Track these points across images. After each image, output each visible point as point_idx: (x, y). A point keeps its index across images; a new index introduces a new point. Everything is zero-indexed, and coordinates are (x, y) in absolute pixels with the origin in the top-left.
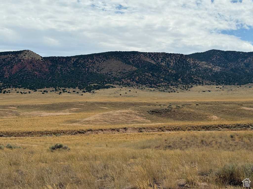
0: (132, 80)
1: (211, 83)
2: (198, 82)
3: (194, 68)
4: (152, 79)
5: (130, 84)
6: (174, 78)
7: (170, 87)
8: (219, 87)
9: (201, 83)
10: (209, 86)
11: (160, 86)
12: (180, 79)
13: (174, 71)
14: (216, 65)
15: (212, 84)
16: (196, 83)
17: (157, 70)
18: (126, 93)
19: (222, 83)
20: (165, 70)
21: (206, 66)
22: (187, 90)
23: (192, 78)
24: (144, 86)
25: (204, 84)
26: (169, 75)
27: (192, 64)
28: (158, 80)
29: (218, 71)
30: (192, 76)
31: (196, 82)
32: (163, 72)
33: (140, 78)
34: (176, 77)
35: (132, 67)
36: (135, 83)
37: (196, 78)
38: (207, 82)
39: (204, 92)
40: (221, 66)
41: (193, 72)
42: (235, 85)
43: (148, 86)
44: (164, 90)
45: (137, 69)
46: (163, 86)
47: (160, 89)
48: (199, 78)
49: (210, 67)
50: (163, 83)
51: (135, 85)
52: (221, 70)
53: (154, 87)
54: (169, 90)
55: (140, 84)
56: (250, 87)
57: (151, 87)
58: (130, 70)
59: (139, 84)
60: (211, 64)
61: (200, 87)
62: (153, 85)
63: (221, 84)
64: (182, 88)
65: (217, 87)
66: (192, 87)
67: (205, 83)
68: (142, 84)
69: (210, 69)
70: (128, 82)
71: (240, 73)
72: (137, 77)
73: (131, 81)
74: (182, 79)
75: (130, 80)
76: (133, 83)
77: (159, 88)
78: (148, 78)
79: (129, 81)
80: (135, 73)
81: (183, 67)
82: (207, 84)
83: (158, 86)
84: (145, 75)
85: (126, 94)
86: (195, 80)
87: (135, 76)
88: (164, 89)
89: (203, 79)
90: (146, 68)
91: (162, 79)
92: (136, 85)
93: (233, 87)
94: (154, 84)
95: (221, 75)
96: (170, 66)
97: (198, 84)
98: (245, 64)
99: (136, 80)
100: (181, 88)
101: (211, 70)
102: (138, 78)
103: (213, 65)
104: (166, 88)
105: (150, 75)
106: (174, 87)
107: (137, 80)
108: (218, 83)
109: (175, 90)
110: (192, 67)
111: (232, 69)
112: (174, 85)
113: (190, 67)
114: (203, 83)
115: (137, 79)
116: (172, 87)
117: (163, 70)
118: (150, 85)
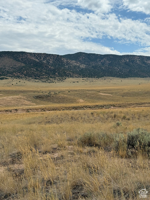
0: (21, 73)
1: (79, 76)
2: (70, 75)
3: (67, 65)
4: (37, 73)
5: (20, 76)
6: (53, 72)
7: (50, 79)
8: (84, 79)
9: (71, 76)
10: (77, 78)
11: (42, 78)
12: (57, 73)
13: (53, 67)
14: (82, 64)
15: (79, 77)
16: (68, 76)
17: (40, 66)
18: (17, 83)
19: (86, 76)
20: (46, 67)
21: (75, 64)
22: (62, 81)
23: (65, 73)
24: (30, 78)
25: (74, 77)
26: (49, 70)
27: (65, 63)
28: (41, 73)
29: (84, 68)
30: (66, 71)
31: (69, 75)
32: (45, 67)
33: (27, 72)
34: (54, 72)
35: (21, 64)
36: (23, 76)
37: (68, 73)
38: (76, 76)
39: (74, 83)
40: (86, 64)
41: (66, 68)
42: (95, 78)
43: (33, 78)
44: (45, 81)
45: (25, 65)
46: (45, 78)
47: (42, 80)
48: (70, 72)
49: (78, 65)
50: (45, 76)
51: (23, 77)
52: (85, 67)
53: (38, 79)
54: (49, 81)
55: (28, 77)
56: (105, 79)
57: (36, 79)
58: (19, 66)
59: (27, 76)
60: (79, 63)
61: (71, 79)
62: (37, 77)
63: (86, 77)
64: (59, 80)
65: (83, 79)
66: (65, 79)
67: (75, 76)
68: (29, 77)
69: (78, 66)
70: (18, 75)
71: (98, 69)
72: (25, 71)
73: (20, 74)
74: (58, 73)
75: (19, 73)
76: (22, 76)
77: (42, 79)
78: (33, 72)
79: (19, 74)
80: (24, 68)
81: (59, 64)
82: (76, 77)
83: (41, 78)
84: (31, 70)
85: (17, 84)
86: (68, 74)
87: (24, 71)
88: (45, 80)
89: (73, 73)
90: (32, 65)
91: (44, 73)
92: (24, 77)
93: (94, 79)
94: (38, 77)
95: (86, 71)
96: (50, 63)
97: (70, 77)
98: (101, 63)
99: (24, 74)
100: (57, 80)
101: (79, 67)
102: (25, 72)
103: (80, 63)
104: (47, 80)
105: (35, 70)
106: (52, 79)
107: (25, 74)
108: (84, 76)
109: (54, 81)
110: (65, 65)
111: (93, 66)
112: (53, 78)
113: (64, 64)
114: (73, 76)
115: (25, 73)
116: (51, 79)
117: (44, 66)
118: (35, 78)
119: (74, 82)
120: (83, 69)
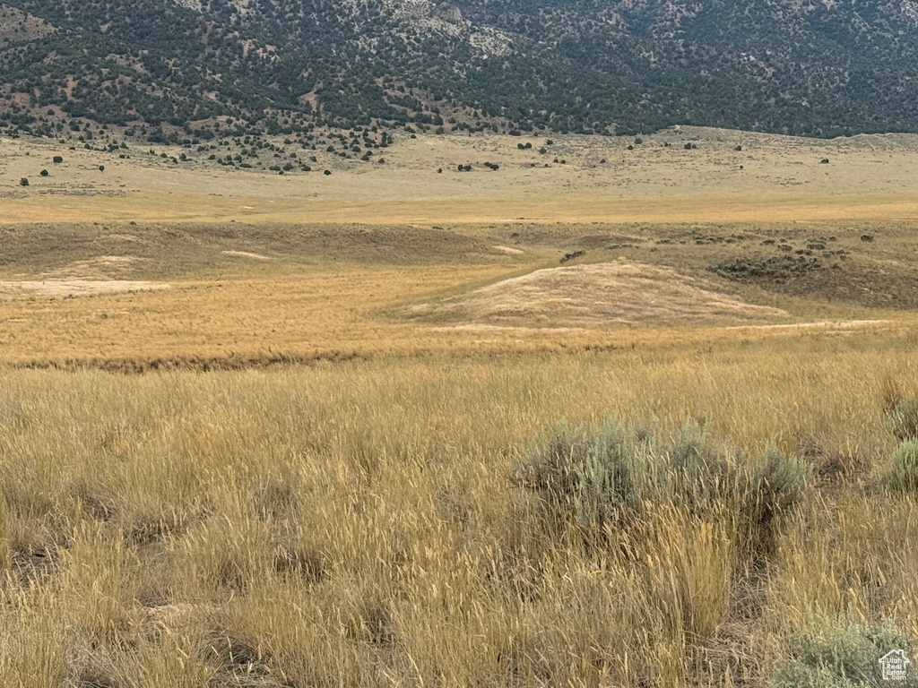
0: (38, 93)
1: (483, 120)
2: (412, 114)
3: (369, 32)
4: (160, 94)
5: (33, 120)
6: (275, 86)
7: (270, 140)
8: (529, 146)
9: (427, 120)
10: (474, 138)
11: (209, 137)
12: (311, 98)
13: (270, 48)
14: (481, 20)
15: (486, 125)
16: (402, 120)
17: (169, 38)
18: (44, 173)
19: (542, 123)
20: (218, 43)
21: (434, 23)
22: (366, 158)
23: (377, 94)
24: (116, 134)
25: (447, 126)
26: (242, 71)
27: (356, 12)
28: (193, 96)
29: (499, 53)
30: (380, 81)
31: (404, 113)
32: (208, 50)
33: (86, 84)
34: (284, 85)
35: (21, 17)
36: (60, 114)
37: (399, 93)
38: (461, 118)
39: (464, 174)
40: (510, 26)
41: (365, 56)
42: (607, 134)
43: (138, 133)
44: (239, 159)
45: (50, 28)
46: (227, 134)
47: (215, 153)
48: (416, 90)
49: (453, 30)
50: (224, 118)
51: (60, 128)
52: (510, 45)
53: (173, 140)
54: (267, 156)
55: (92, 122)
56: (688, 147)
57: (157, 139)
58: (11, 38)
59: (85, 120)
60: (458, 14)
61: (429, 143)
62: (168, 129)
63: (536, 129)
64: (338, 147)
65: (521, 147)
66: (386, 141)
67: (453, 121)
68: (104, 122)
69: (455, 40)
70: (17, 110)
71: (611, 69)
72: (70, 78)
73: (33, 101)
74: (323, 97)
75: (26, 96)
76: (51, 113)
77: (203, 143)
78: (131, 88)
79: (20, 99)
80: (52, 55)
81: (306, 24)
82: (463, 127)
83: (198, 133)
84: (115, 71)
85: (47, 180)
86: (398, 101)
87: (59, 73)
88: (236, 151)
89: (438, 98)
90: (104, 28)
91: (212, 96)
92: (67, 127)
93: (599, 145)
94: (174, 122)
95: (522, 79)
96: (233, 18)
97: (413, 126)
98: (625, 14)
99: (65, 98)
100: (330, 149)
101: (463, 51)
102: (72, 84)
103: (465, 18)
104: (248, 148)
105: (139, 67)
106: (287, 142)
107: (70, 98)
108: (521, 123)
109: (306, 161)
110: (356, 29)
111: (568, 43)
112: (288, 132)
113: (349, 28)
114: (439, 122)
115: (68, 91)
116: (278, 141)
117: (205, 39)
118: (151, 130)
119: (468, 168)
120: (493, 65)
